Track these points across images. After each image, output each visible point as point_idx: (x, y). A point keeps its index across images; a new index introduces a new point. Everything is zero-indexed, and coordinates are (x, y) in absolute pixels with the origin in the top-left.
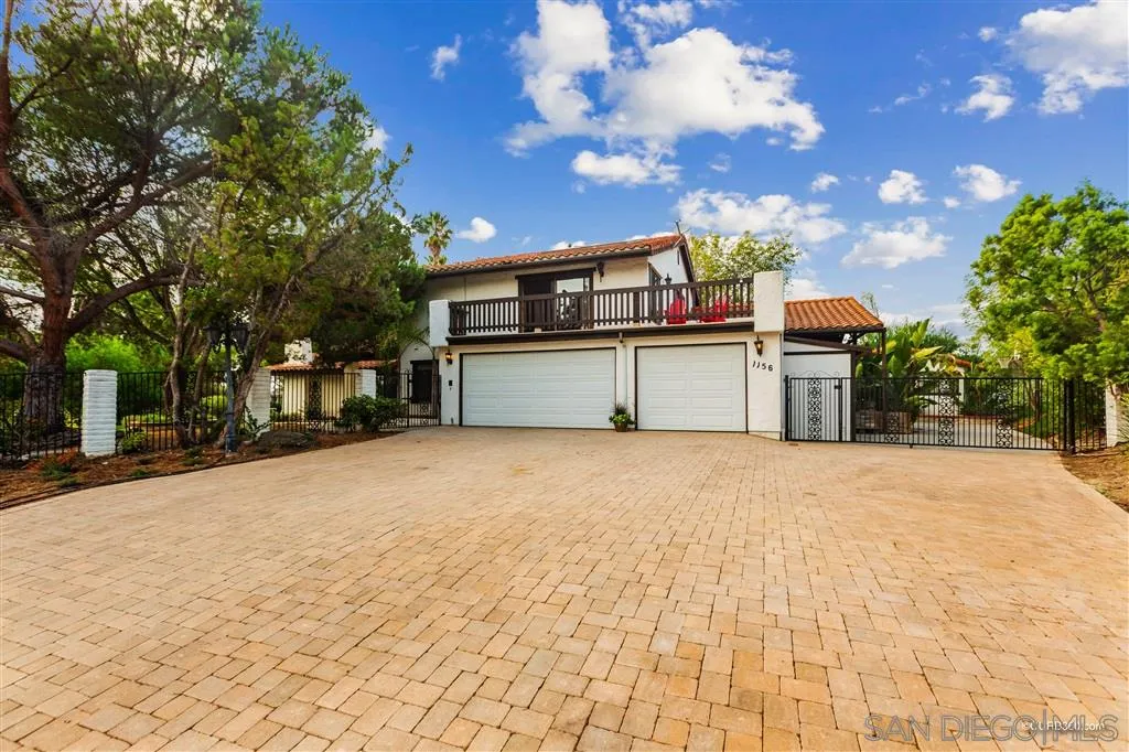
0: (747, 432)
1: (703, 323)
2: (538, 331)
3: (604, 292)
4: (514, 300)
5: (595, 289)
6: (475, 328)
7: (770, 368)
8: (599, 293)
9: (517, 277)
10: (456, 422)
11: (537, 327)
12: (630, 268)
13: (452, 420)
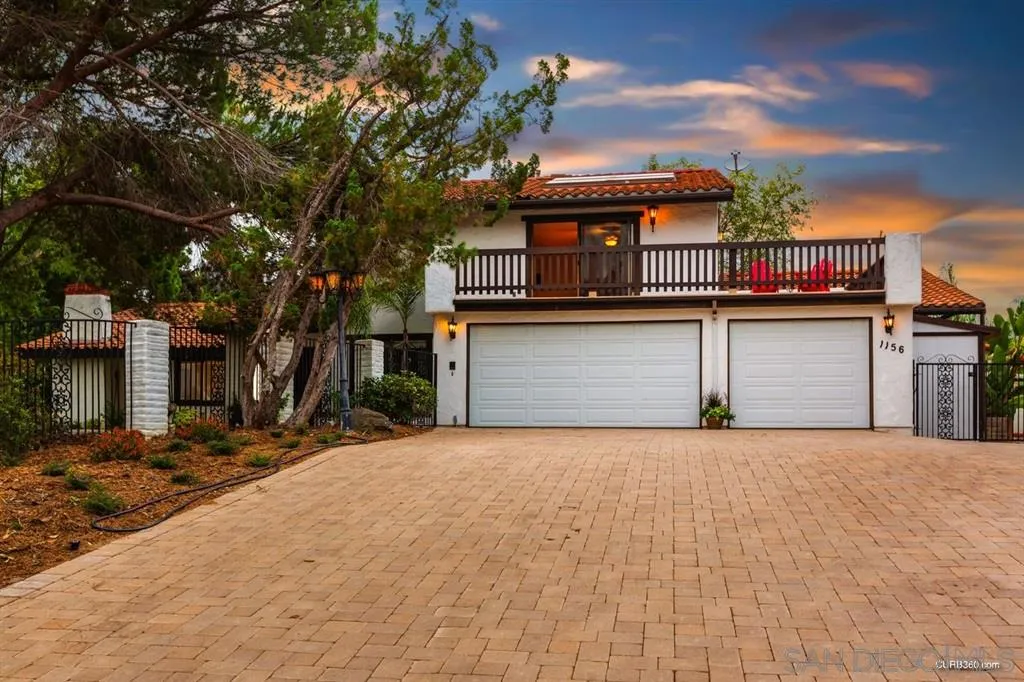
0: (872, 427)
1: (801, 292)
2: (593, 295)
3: (657, 248)
4: (519, 252)
5: (642, 243)
6: (481, 288)
7: (901, 350)
8: (650, 248)
9: (524, 218)
10: (462, 420)
11: (593, 289)
12: (692, 216)
13: (455, 419)
